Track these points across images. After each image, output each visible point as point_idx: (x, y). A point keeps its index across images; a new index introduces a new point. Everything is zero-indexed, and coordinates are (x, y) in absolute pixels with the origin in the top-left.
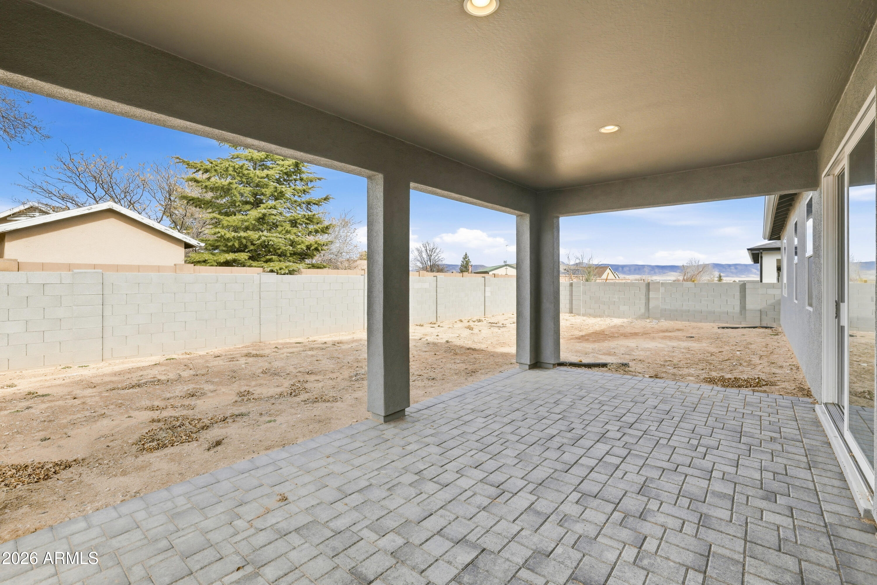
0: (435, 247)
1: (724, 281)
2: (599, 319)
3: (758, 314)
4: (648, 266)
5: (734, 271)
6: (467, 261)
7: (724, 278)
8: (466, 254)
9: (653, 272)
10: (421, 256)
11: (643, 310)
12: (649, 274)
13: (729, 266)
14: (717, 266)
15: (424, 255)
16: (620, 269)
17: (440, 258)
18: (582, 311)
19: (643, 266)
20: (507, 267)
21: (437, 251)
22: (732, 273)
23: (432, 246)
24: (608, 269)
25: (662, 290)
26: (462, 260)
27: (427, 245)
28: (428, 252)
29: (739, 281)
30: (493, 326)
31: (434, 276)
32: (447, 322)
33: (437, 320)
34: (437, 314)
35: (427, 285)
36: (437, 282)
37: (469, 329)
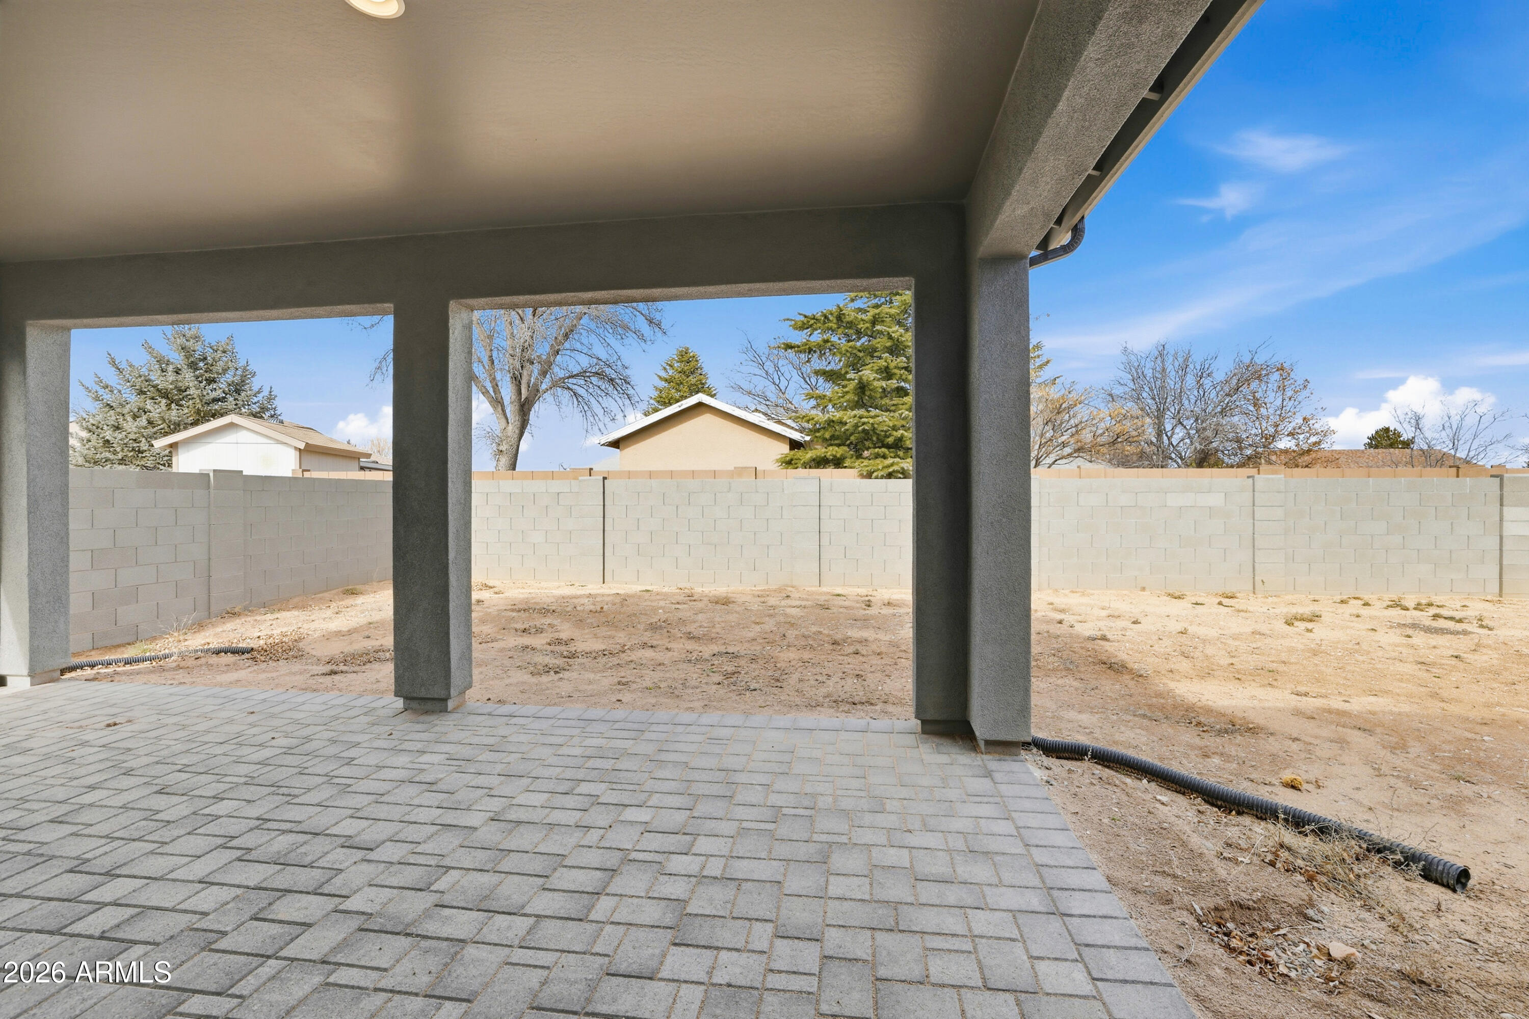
30: (1414, 626)
31: (1248, 477)
32: (1289, 598)
33: (1254, 588)
34: (1254, 575)
35: (1215, 500)
36: (1254, 491)
37: (1286, 623)
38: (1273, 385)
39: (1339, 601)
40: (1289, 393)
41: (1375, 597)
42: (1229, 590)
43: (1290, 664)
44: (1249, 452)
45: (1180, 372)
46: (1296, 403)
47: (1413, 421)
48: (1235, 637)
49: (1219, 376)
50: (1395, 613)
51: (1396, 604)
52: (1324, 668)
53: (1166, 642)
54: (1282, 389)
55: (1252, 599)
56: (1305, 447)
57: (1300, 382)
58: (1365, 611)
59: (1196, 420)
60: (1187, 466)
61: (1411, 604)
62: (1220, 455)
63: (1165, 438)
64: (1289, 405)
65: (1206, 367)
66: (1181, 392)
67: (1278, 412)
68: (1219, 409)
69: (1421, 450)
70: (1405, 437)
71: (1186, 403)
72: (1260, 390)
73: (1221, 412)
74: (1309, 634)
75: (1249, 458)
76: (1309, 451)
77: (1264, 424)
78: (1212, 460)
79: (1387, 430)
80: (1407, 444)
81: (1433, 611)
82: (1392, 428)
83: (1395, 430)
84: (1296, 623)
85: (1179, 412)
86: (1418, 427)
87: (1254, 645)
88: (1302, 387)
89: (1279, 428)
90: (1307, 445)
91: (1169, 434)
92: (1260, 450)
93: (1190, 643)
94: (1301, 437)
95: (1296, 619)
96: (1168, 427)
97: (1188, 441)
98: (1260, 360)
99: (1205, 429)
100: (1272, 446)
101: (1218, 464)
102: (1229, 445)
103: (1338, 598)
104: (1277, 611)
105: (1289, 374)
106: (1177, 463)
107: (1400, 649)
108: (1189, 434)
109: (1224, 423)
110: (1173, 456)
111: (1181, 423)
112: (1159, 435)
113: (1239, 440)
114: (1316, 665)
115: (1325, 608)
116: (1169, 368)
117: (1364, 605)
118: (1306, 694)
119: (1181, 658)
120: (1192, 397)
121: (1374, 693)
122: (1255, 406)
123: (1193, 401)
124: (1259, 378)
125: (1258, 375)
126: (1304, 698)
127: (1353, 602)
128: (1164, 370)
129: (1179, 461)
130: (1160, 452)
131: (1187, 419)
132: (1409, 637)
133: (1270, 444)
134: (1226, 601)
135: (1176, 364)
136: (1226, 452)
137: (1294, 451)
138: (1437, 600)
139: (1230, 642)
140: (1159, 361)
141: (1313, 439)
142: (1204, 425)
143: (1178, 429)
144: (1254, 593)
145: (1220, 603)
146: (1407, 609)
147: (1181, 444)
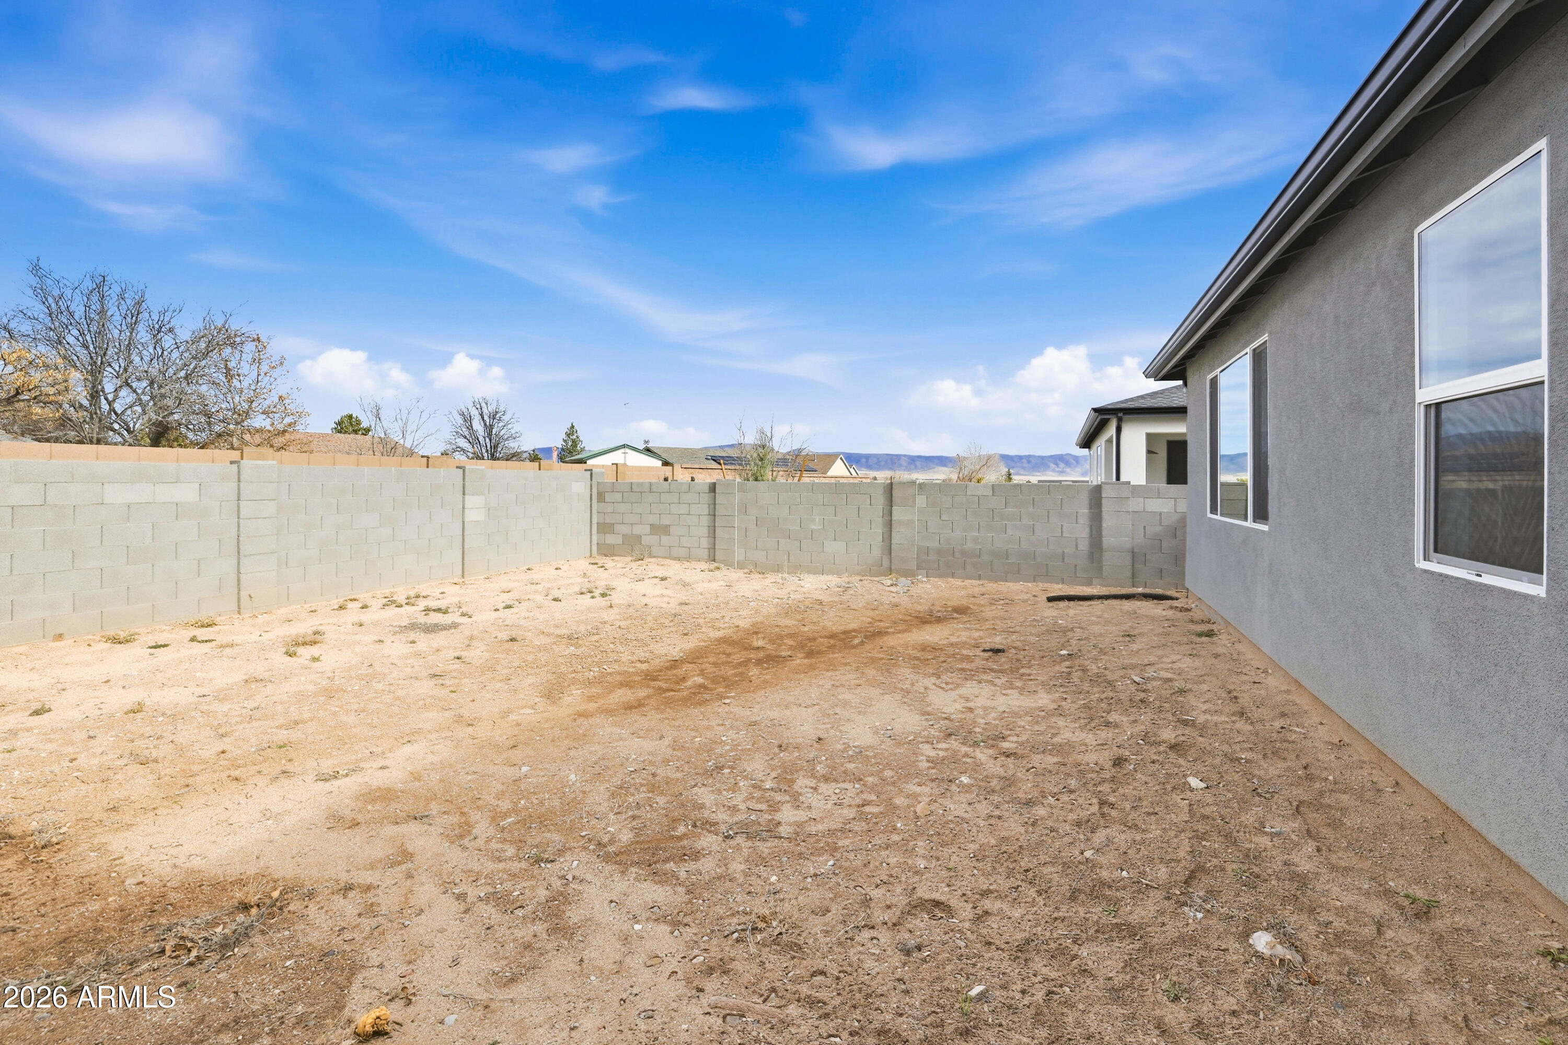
0: (502, 409)
1: (1015, 482)
2: (771, 578)
3: (1129, 558)
4: (905, 456)
5: (1026, 465)
6: (574, 441)
7: (1013, 477)
8: (573, 427)
9: (913, 466)
10: (470, 428)
11: (877, 552)
12: (907, 469)
13: (1020, 458)
14: (1005, 458)
15: (478, 426)
16: (864, 460)
17: (513, 431)
18: (739, 554)
19: (898, 457)
20: (627, 450)
21: (505, 418)
22: (1023, 468)
23: (492, 408)
24: (839, 461)
25: (921, 500)
26: (564, 436)
27: (483, 405)
28: (486, 418)
29: (1039, 481)
30: (413, 627)
31: (232, 463)
32: (282, 612)
33: (239, 608)
34: (239, 590)
35: (186, 493)
36: (239, 481)
37: (287, 653)
38: (248, 357)
39: (336, 607)
40: (264, 368)
41: (370, 595)
42: (204, 617)
43: (303, 722)
44: (217, 428)
45: (129, 320)
46: (272, 379)
47: (374, 411)
48: (222, 696)
49: (184, 335)
50: (392, 611)
51: (391, 602)
52: (345, 718)
53: (105, 740)
54: (257, 361)
55: (236, 622)
56: (280, 427)
57: (276, 358)
58: (366, 617)
59: (152, 383)
60: (137, 443)
61: (401, 599)
62: (183, 430)
63: (103, 401)
64: (265, 381)
65: (167, 319)
66: (129, 343)
67: (253, 387)
68: (183, 374)
69: (380, 438)
70: (364, 425)
71: (137, 359)
72: (233, 359)
73: (186, 377)
74: (317, 664)
75: (219, 435)
76: (285, 431)
77: (237, 399)
78: (172, 435)
79: (350, 417)
80: (367, 431)
81: (422, 604)
82: (354, 416)
83: (357, 417)
84: (301, 650)
85: (126, 370)
86: (378, 416)
87: (251, 704)
88: (278, 363)
89: (254, 405)
90: (282, 426)
91: (110, 397)
92: (232, 427)
93: (148, 730)
94: (277, 416)
95: (297, 644)
96: (109, 387)
97: (138, 409)
98: (235, 325)
99: (163, 396)
100: (245, 423)
101: (181, 443)
102: (194, 419)
103: (335, 604)
104: (271, 636)
105: (265, 347)
106: (122, 435)
107: (411, 661)
108: (140, 400)
109: (190, 391)
110: (116, 426)
111: (128, 384)
112: (95, 395)
113: (208, 415)
114: (335, 714)
115: (325, 621)
116: (112, 310)
117: (362, 608)
118: (335, 776)
119: (134, 768)
120: (145, 352)
121: (406, 739)
122: (226, 377)
123: (147, 359)
124: (233, 345)
125: (231, 341)
126: (334, 782)
127: (351, 605)
128: (102, 312)
129: (125, 433)
130: (96, 420)
131: (139, 380)
132: (413, 642)
133: (243, 421)
134: (201, 633)
135: (124, 308)
136: (191, 427)
137: (269, 431)
138: (423, 589)
139: (216, 707)
140: (95, 298)
141: (288, 420)
142: (163, 391)
143: (124, 392)
144: (239, 613)
145: (193, 639)
146: (401, 606)
147: (129, 412)
